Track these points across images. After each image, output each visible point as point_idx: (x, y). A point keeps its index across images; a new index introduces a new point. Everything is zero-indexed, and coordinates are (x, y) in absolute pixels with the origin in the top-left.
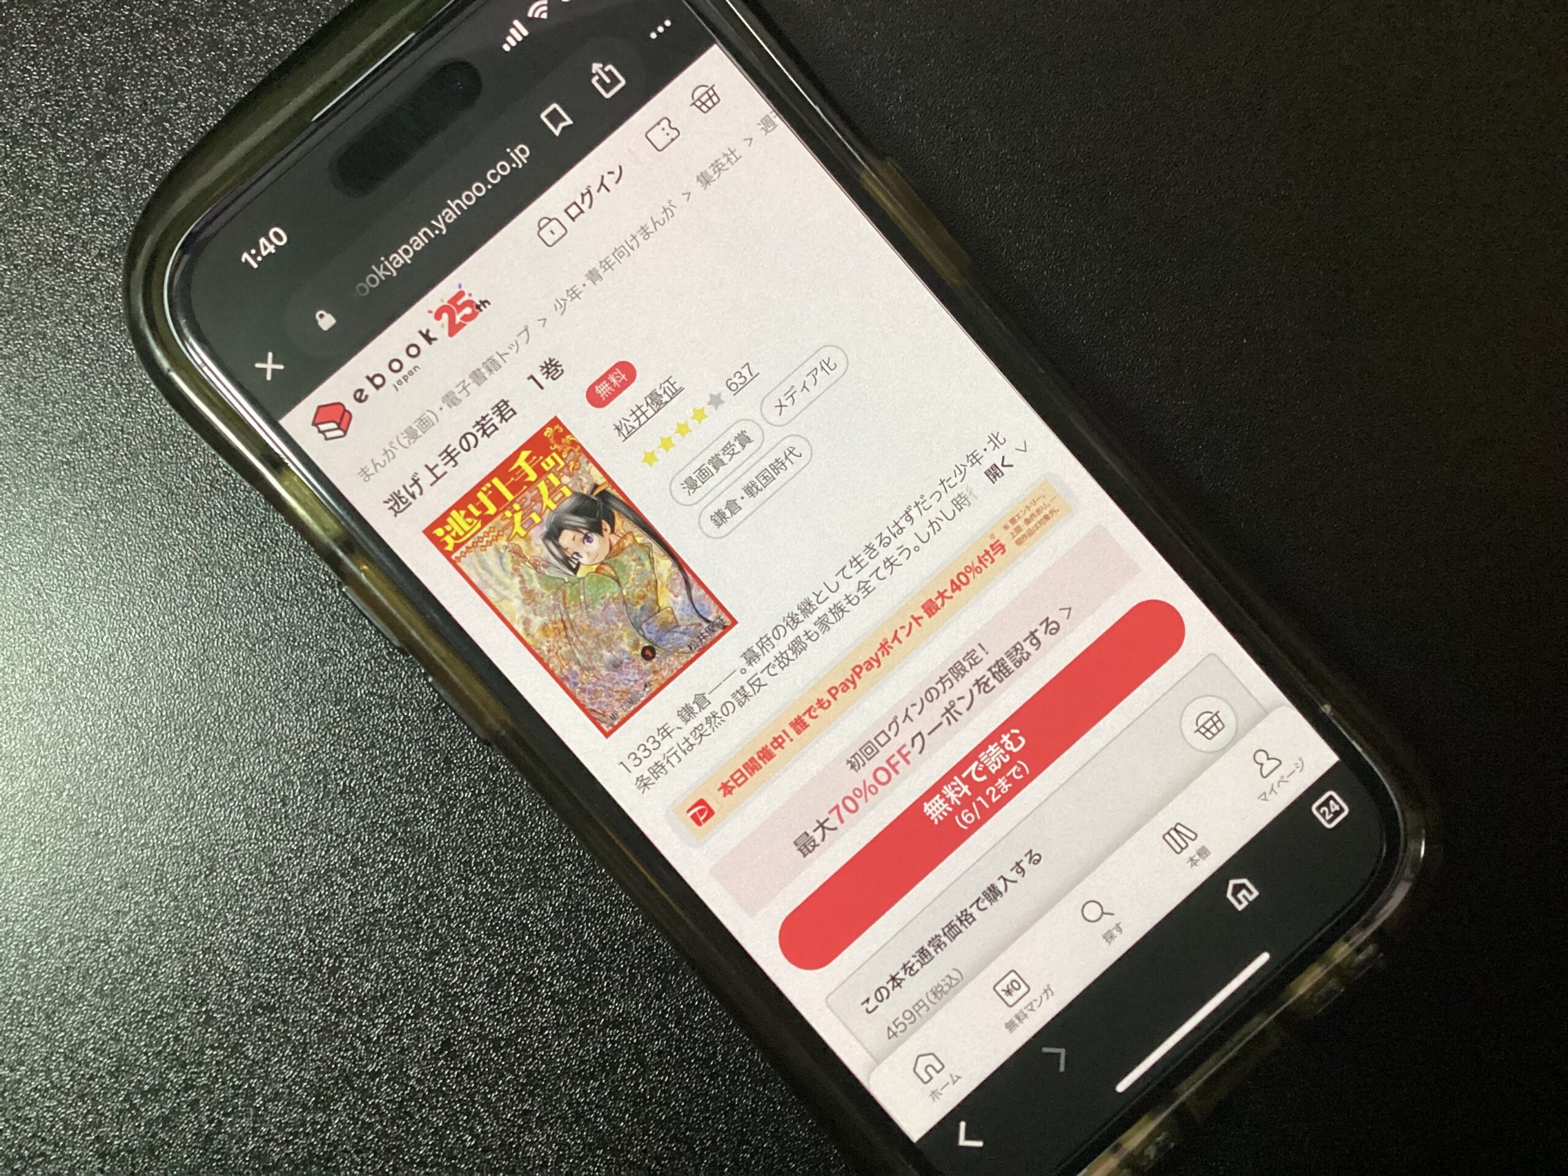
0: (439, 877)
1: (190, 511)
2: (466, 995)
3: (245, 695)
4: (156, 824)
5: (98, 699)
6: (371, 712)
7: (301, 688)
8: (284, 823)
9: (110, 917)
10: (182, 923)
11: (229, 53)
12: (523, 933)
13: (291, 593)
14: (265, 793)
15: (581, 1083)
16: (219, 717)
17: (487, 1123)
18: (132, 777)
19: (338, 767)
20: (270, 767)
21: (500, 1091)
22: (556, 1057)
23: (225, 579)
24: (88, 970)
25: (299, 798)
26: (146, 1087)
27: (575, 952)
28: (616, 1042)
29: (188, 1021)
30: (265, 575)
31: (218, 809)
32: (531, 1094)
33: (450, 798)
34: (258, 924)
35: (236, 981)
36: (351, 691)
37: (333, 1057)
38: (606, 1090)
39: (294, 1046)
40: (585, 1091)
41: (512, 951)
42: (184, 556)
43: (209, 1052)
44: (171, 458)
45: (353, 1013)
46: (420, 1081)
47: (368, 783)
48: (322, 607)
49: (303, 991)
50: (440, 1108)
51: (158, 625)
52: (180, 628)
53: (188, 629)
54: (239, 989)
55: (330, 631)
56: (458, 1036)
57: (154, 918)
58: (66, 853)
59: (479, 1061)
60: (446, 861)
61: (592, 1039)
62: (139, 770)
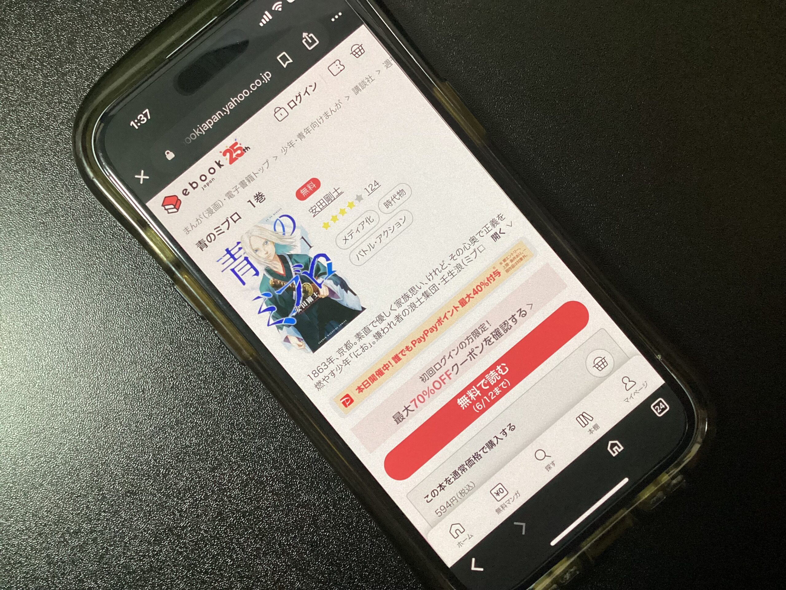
0: (218, 430)
1: (102, 248)
2: (230, 489)
3: (126, 338)
4: (81, 401)
5: (54, 339)
6: (187, 348)
7: (153, 335)
8: (143, 402)
9: (56, 446)
10: (92, 450)
12: (259, 459)
13: (150, 289)
14: (134, 387)
15: (285, 535)
16: (113, 349)
17: (239, 554)
18: (70, 378)
19: (170, 375)
20: (137, 374)
21: (245, 538)
22: (274, 521)
23: (118, 282)
24: (45, 472)
25: (151, 390)
26: (72, 531)
27: (284, 470)
28: (304, 515)
29: (93, 498)
30: (137, 280)
31: (111, 394)
32: (261, 539)
33: (225, 392)
34: (129, 451)
35: (117, 479)
36: (178, 338)
37: (164, 518)
38: (298, 538)
39: (145, 513)
40: (288, 540)
41: (253, 468)
42: (98, 270)
43: (103, 514)
44: (94, 222)
45: (174, 497)
46: (205, 531)
47: (184, 383)
48: (165, 296)
49: (150, 485)
50: (216, 545)
51: (85, 303)
52: (95, 305)
53: (99, 306)
54: (119, 483)
55: (168, 308)
56: (226, 510)
57: (78, 447)
58: (37, 414)
59: (236, 522)
60: (222, 423)
61: (291, 513)
62: (73, 375)
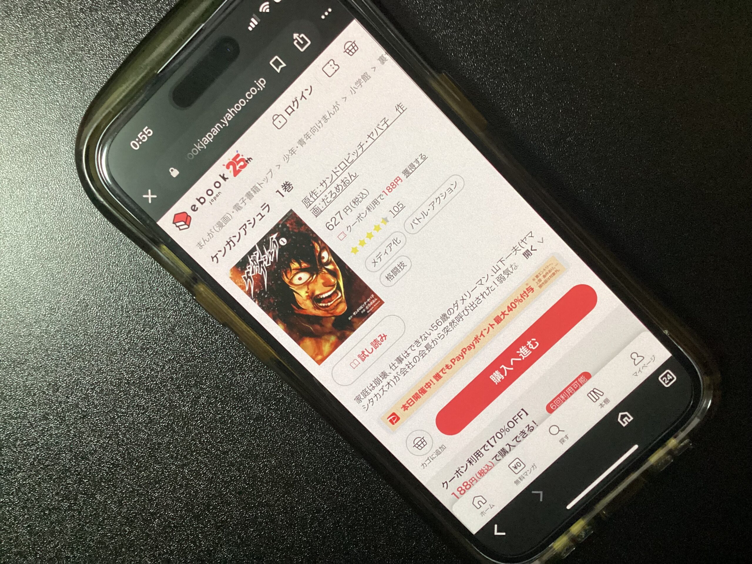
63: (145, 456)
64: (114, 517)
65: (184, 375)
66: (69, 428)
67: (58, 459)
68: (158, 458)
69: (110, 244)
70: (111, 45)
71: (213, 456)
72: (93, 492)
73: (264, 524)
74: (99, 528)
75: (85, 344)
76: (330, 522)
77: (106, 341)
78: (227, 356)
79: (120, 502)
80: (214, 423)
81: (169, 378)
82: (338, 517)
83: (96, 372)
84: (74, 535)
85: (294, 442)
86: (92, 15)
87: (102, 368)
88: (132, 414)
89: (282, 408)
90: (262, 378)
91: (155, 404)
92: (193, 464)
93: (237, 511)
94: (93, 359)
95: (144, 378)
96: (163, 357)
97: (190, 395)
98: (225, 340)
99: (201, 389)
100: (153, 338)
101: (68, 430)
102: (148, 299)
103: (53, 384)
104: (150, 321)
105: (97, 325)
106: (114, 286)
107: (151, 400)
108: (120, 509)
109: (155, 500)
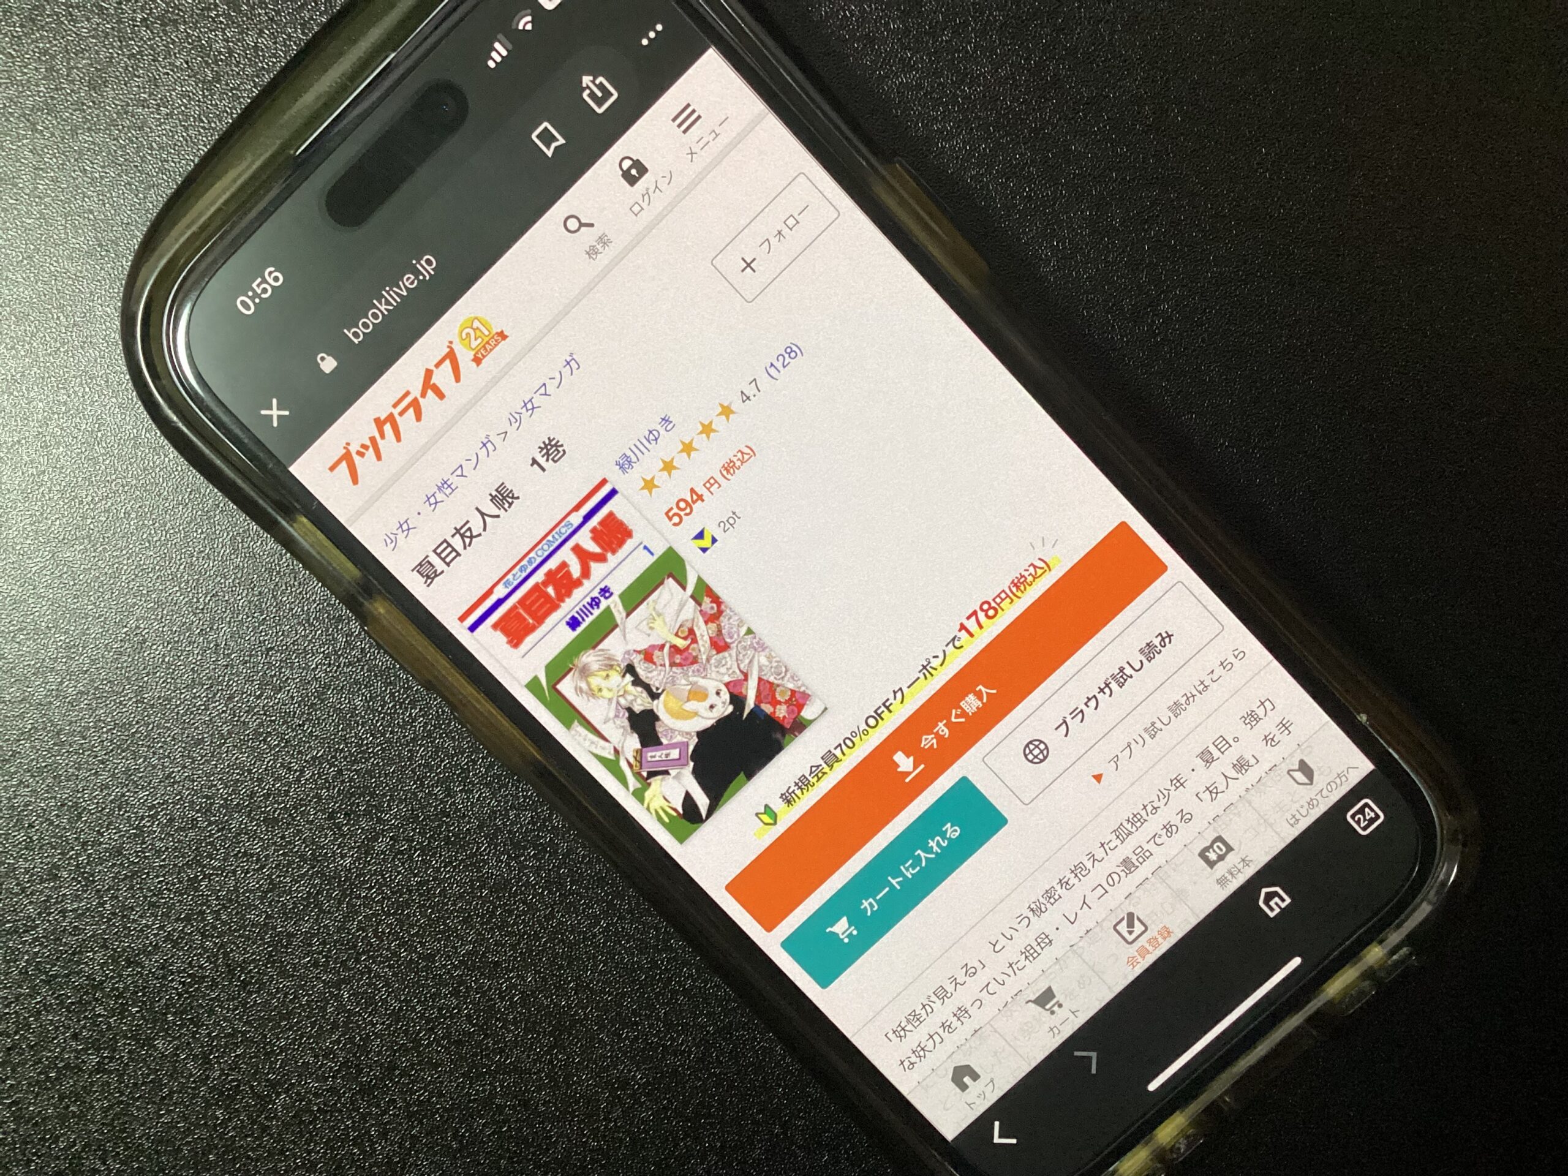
11: (216, 62)
63: (259, 960)
64: (193, 1088)
65: (343, 790)
66: (102, 897)
67: (78, 963)
68: (287, 966)
69: (194, 512)
70: (204, 96)
71: (402, 964)
72: (151, 1033)
73: (510, 1110)
74: (161, 1110)
75: (137, 722)
76: (647, 1110)
77: (183, 716)
78: (437, 752)
79: (205, 1057)
80: (405, 893)
81: (313, 797)
82: (665, 1099)
83: (160, 782)
84: (107, 1125)
85: (575, 937)
86: (165, 32)
87: (173, 772)
88: (234, 872)
89: (549, 865)
90: (509, 800)
91: (281, 852)
92: (361, 979)
93: (451, 1081)
94: (154, 753)
95: (259, 797)
96: (299, 752)
97: (356, 834)
98: (432, 718)
99: (379, 820)
100: (280, 713)
101: (99, 903)
102: (271, 628)
103: (70, 804)
104: (275, 675)
105: (163, 683)
106: (201, 600)
107: (275, 844)
108: (204, 1071)
109: (278, 1055)
